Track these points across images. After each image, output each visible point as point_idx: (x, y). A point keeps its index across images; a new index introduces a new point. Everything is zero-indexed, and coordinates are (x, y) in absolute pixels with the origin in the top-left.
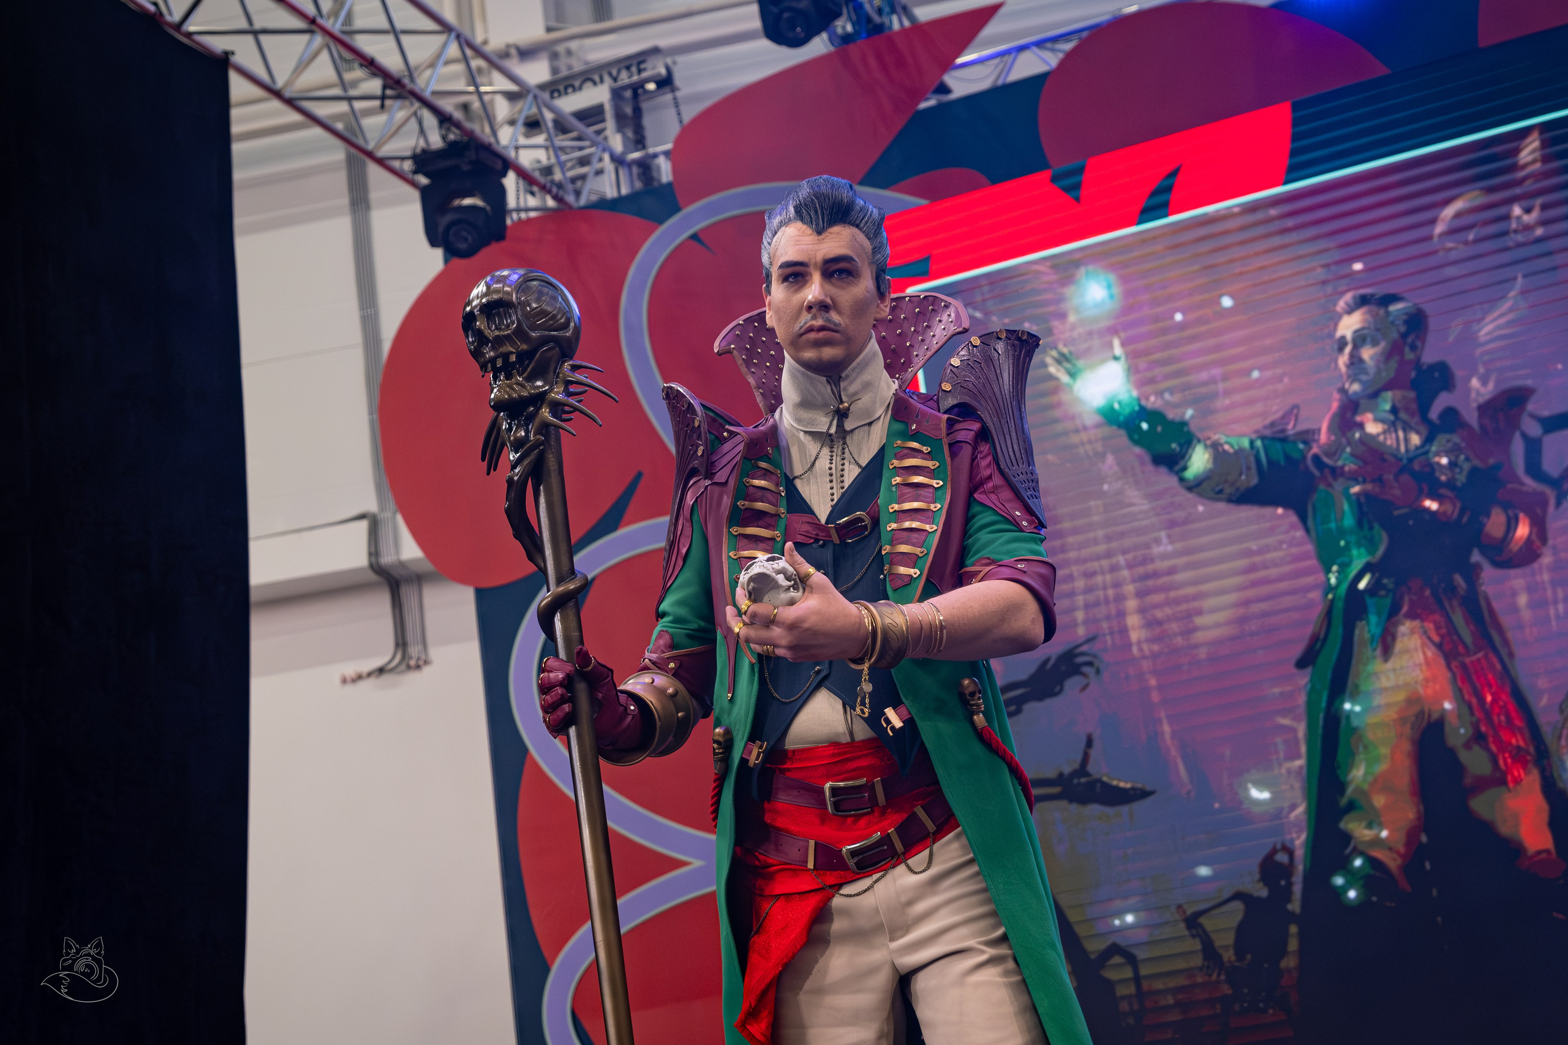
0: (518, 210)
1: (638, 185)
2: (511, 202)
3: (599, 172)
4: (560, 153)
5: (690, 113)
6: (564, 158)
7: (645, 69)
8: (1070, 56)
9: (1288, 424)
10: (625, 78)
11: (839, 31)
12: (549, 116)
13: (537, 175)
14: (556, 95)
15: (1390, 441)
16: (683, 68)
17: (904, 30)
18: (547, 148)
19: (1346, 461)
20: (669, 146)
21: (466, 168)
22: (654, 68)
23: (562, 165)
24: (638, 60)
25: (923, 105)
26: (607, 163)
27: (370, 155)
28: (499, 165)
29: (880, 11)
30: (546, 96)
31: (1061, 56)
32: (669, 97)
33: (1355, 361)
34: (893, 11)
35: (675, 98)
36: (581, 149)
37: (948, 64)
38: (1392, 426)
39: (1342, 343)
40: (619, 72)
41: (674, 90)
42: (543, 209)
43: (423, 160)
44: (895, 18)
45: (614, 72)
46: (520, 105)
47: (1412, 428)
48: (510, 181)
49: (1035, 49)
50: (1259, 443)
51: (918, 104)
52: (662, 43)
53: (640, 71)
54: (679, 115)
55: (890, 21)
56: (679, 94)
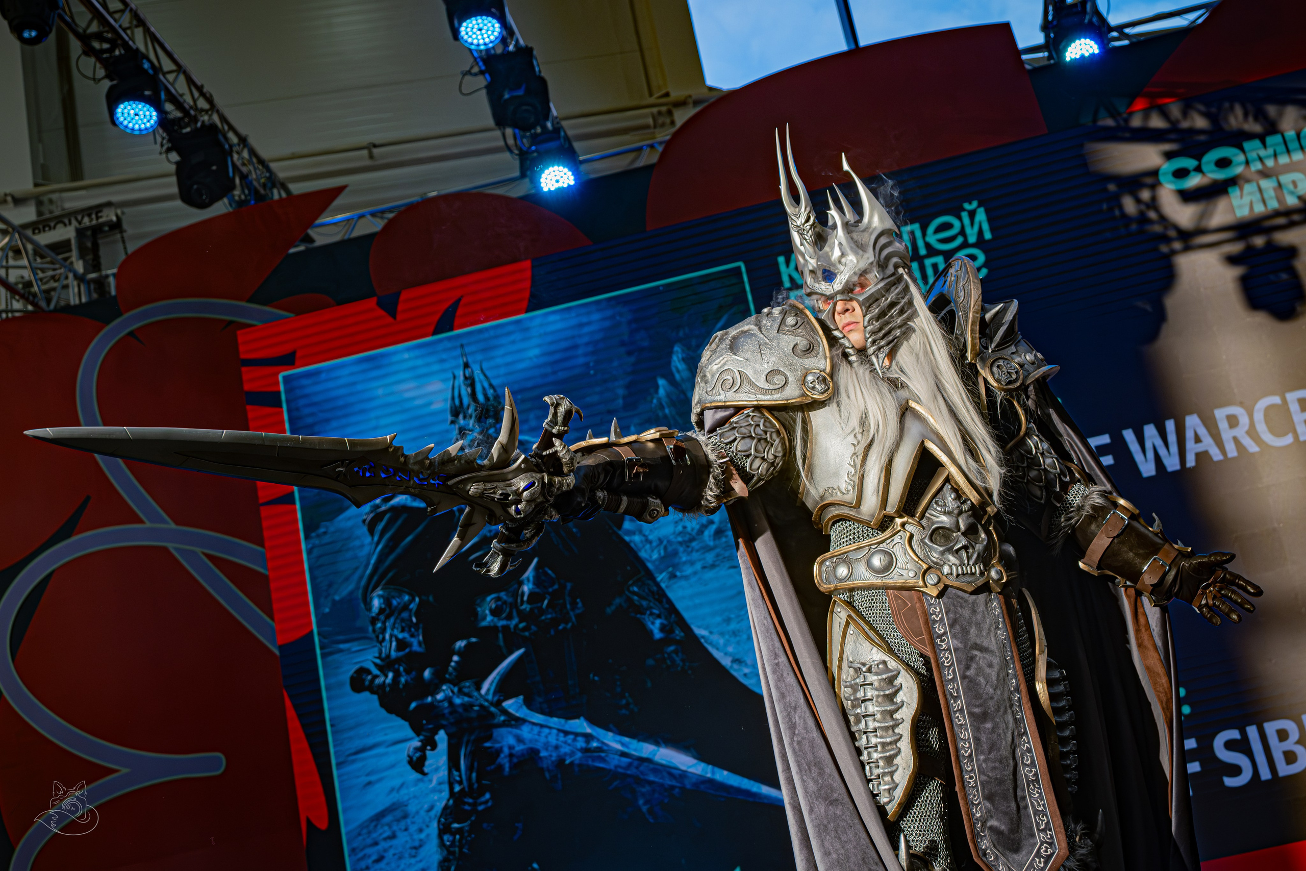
0: (7, 312)
1: (95, 296)
2: (3, 305)
3: (66, 287)
4: (38, 272)
5: (132, 248)
6: (41, 275)
7: (101, 217)
8: (391, 222)
10: (86, 222)
11: (237, 198)
12: (30, 247)
13: (20, 287)
14: (37, 231)
16: (129, 216)
17: (281, 199)
18: (28, 268)
20: (115, 271)
22: (107, 216)
23: (39, 281)
24: (97, 210)
25: (292, 251)
26: (71, 281)
29: (264, 186)
30: (29, 232)
31: (386, 221)
32: (118, 237)
34: (274, 186)
35: (122, 237)
36: (54, 270)
37: (310, 223)
40: (82, 217)
41: (122, 231)
42: (24, 311)
44: (275, 191)
45: (79, 218)
49: (369, 217)
51: (290, 249)
52: (115, 199)
53: (97, 218)
54: (125, 248)
55: (272, 194)
56: (125, 235)
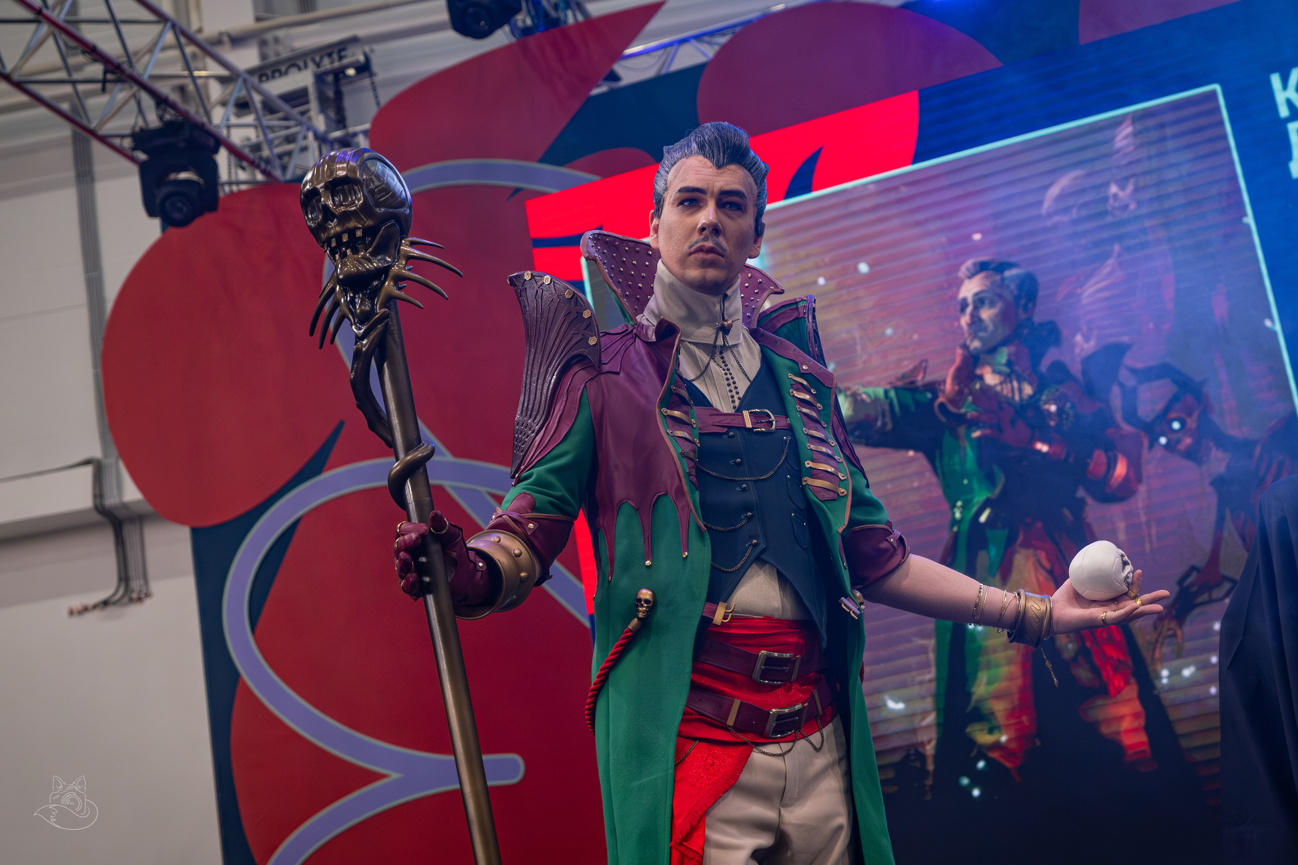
0: (230, 183)
2: (224, 175)
3: (304, 149)
4: (268, 131)
5: (386, 96)
6: (271, 136)
7: (345, 57)
8: (724, 48)
9: (917, 376)
10: (327, 64)
11: (520, 24)
12: (257, 98)
13: (246, 151)
14: (264, 78)
15: (1006, 390)
16: (380, 54)
17: (577, 24)
18: (256, 127)
19: (968, 409)
20: (367, 126)
21: (182, 145)
22: (353, 55)
23: (270, 143)
24: (340, 48)
25: (596, 91)
26: (311, 141)
27: (93, 133)
28: (211, 142)
29: (556, 7)
30: (255, 80)
31: (717, 48)
32: (366, 82)
33: (976, 321)
34: (568, 6)
35: (373, 83)
36: (287, 128)
37: (618, 55)
38: (1007, 378)
39: (964, 305)
40: (321, 58)
41: (372, 75)
42: (253, 182)
43: (141, 138)
44: (570, 14)
45: (317, 59)
46: (230, 88)
47: (1025, 380)
48: (222, 157)
49: (694, 42)
50: (892, 394)
51: (591, 90)
52: (361, 32)
53: (341, 58)
54: (376, 97)
55: (566, 16)
56: (377, 79)
